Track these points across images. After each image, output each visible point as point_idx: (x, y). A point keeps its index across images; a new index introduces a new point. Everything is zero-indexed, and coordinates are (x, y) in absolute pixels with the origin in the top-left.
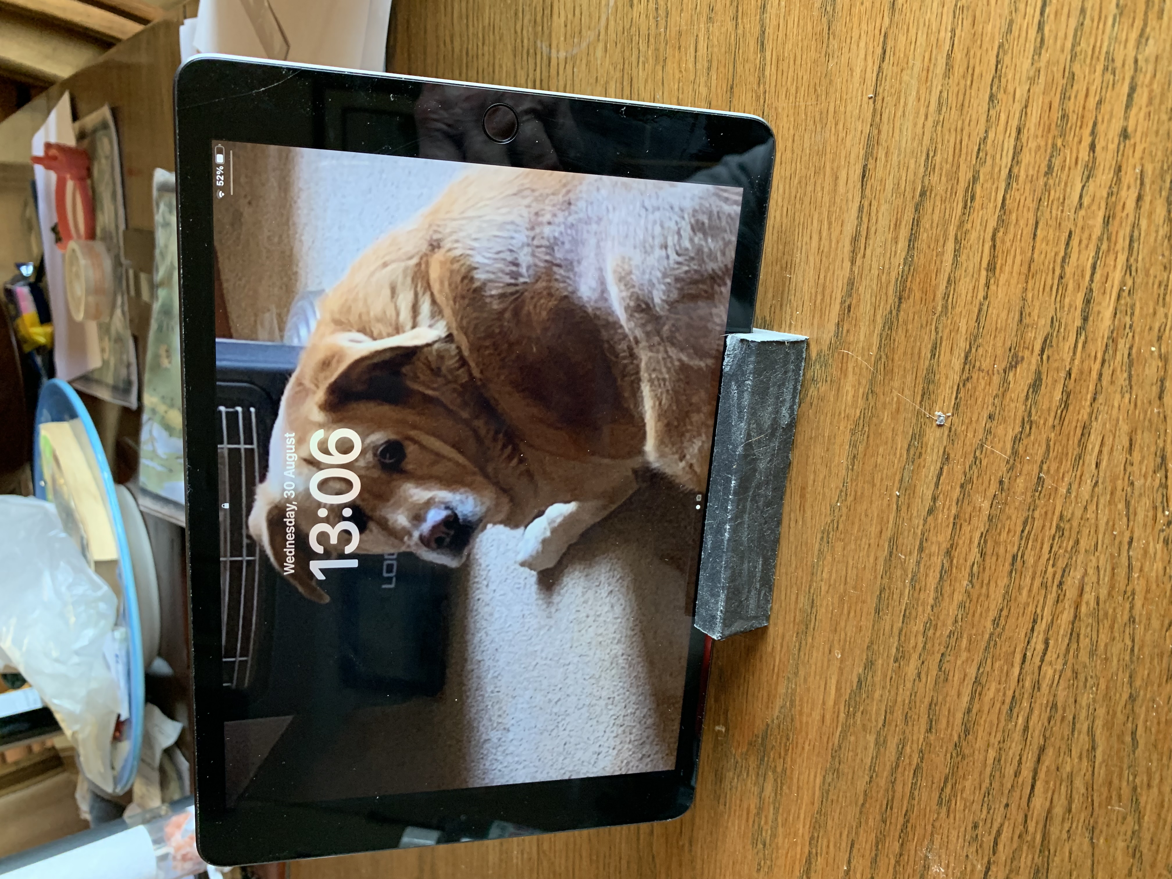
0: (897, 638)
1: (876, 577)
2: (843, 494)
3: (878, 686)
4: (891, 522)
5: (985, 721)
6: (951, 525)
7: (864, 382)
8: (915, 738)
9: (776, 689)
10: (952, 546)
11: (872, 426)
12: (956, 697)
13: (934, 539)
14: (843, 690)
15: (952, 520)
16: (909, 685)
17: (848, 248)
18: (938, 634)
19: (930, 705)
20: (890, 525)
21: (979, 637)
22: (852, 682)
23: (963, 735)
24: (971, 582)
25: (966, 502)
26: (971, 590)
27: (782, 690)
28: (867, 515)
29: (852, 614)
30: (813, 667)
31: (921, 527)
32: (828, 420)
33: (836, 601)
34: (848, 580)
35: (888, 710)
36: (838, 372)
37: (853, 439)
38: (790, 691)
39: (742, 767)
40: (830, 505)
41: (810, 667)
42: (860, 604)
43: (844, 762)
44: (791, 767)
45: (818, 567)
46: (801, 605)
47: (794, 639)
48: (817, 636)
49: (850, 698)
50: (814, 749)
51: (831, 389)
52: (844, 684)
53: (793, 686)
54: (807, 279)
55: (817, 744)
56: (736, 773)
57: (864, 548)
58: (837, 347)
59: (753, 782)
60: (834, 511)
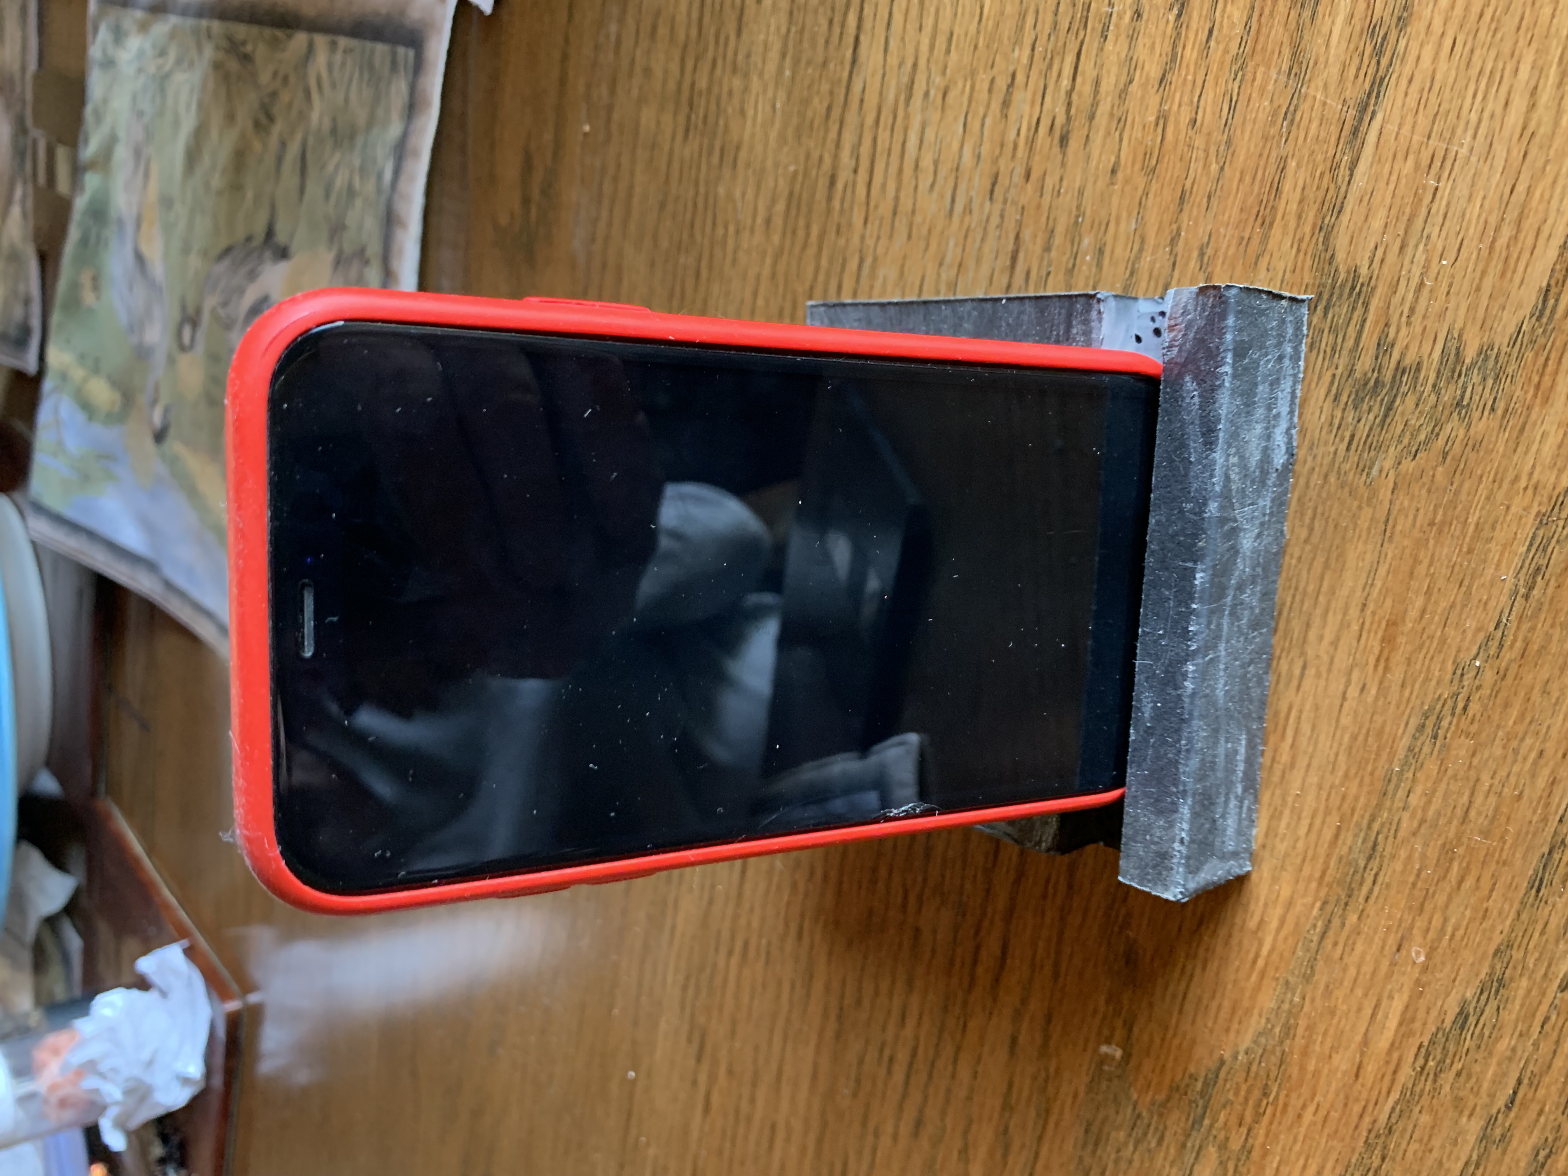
1: (1545, 820)
2: (1494, 644)
3: (1508, 1031)
9: (1253, 997)
14: (1417, 1025)
22: (1443, 1012)
27: (1267, 1000)
28: (1545, 692)
29: (1469, 883)
30: (1352, 971)
32: (1483, 491)
33: (1433, 853)
34: (1472, 814)
35: (1526, 1081)
36: (1526, 392)
37: (1541, 533)
38: (1286, 1006)
39: (1149, 1126)
40: (1454, 662)
41: (1345, 970)
42: (1493, 866)
43: (1393, 1159)
44: (1263, 1145)
45: (1400, 780)
46: (1345, 850)
47: (1315, 912)
48: (1372, 914)
49: (1432, 1042)
50: (1325, 1121)
51: (1502, 428)
52: (1421, 1014)
53: (1297, 999)
54: (1482, 193)
55: (1334, 1115)
56: (1134, 1134)
57: (1525, 759)
58: (1533, 342)
59: (1171, 1157)
60: (1462, 675)
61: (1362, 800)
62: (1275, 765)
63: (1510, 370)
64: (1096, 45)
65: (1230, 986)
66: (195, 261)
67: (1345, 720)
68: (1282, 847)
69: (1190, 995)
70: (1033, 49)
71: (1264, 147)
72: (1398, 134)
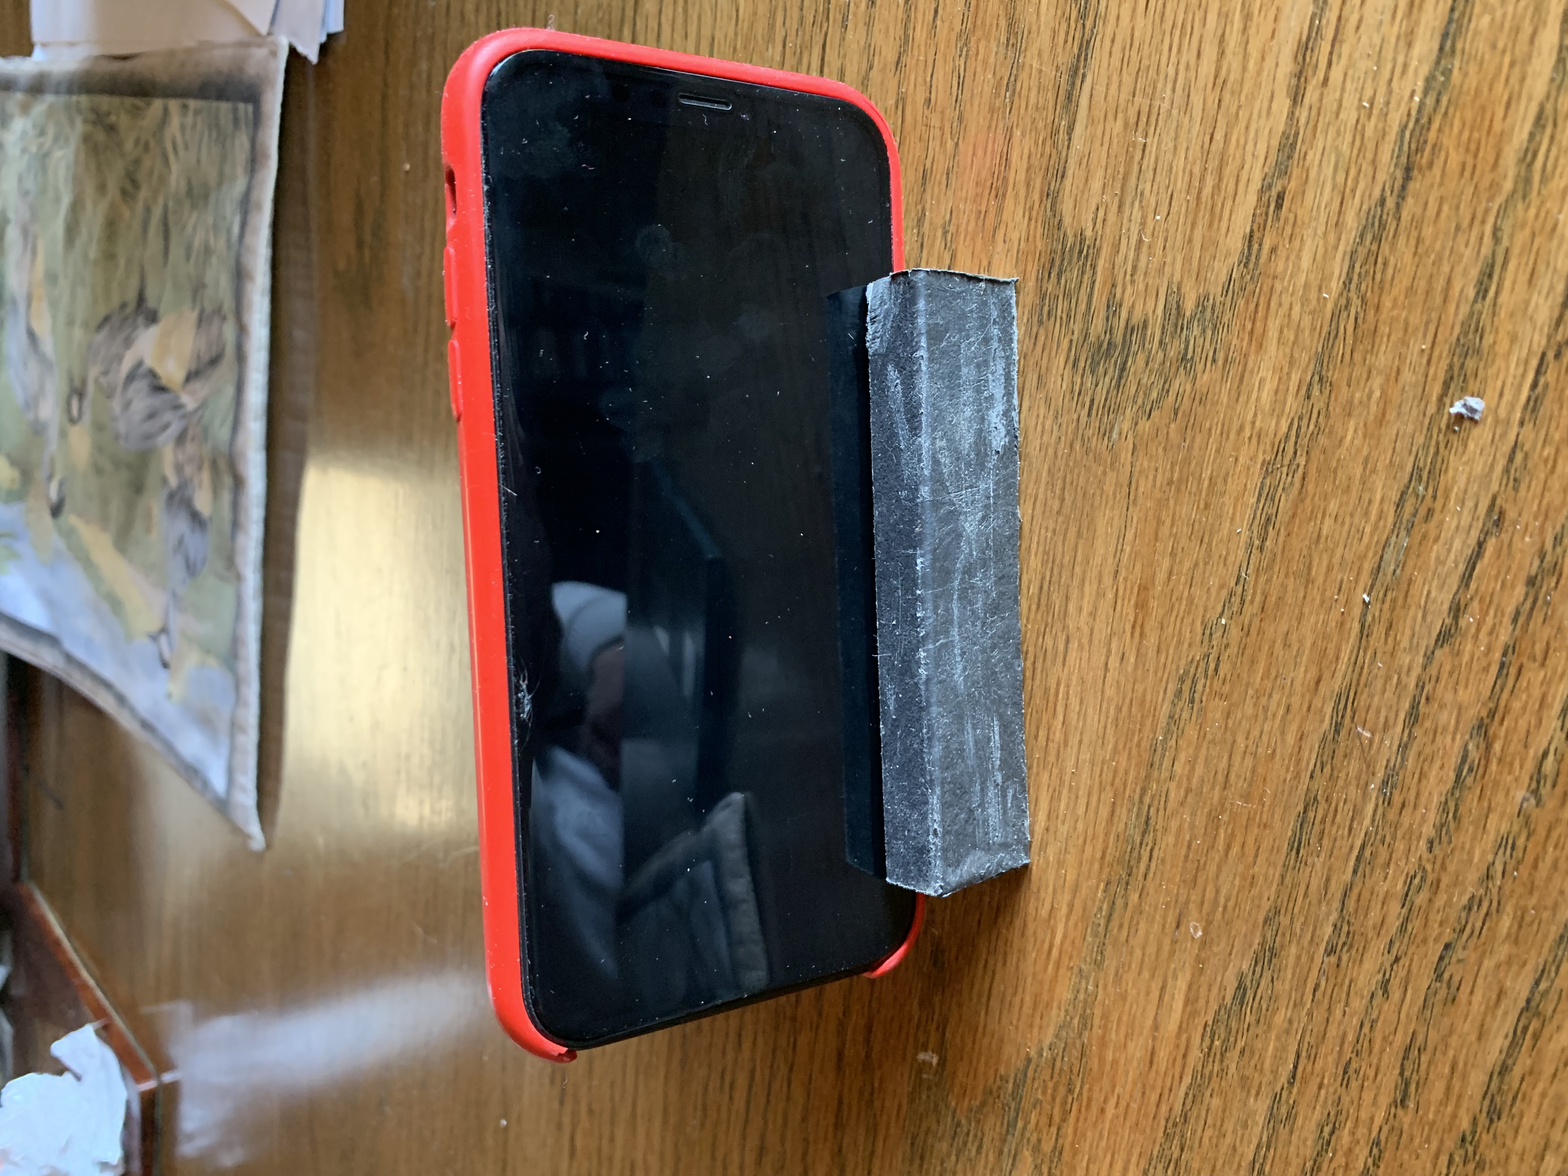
0: (1336, 905)
1: (1297, 776)
2: (1236, 600)
3: (1283, 1002)
4: (1345, 656)
5: (1543, 1095)
6: (1494, 669)
7: (1304, 357)
8: (1364, 1115)
9: (1051, 990)
10: (1492, 714)
11: (1316, 453)
12: (1473, 1037)
13: (1449, 697)
14: (1202, 1002)
15: (1497, 655)
16: (1358, 1004)
17: (1287, 67)
18: (1441, 900)
19: (1408, 1049)
20: (1342, 666)
21: (1546, 915)
22: (1222, 988)
23: (1483, 1120)
24: (1536, 792)
25: (1538, 617)
26: (1536, 813)
27: (1064, 993)
28: (1286, 645)
29: (1235, 850)
30: (1138, 952)
31: (1416, 671)
32: (1213, 446)
33: (1200, 820)
34: (1233, 777)
35: (1304, 1054)
36: (1242, 340)
37: (1268, 481)
38: (1081, 996)
39: (968, 1134)
40: (1203, 622)
41: (1131, 953)
42: (1256, 831)
43: (1191, 1149)
44: (1073, 1144)
45: (1164, 750)
46: (1122, 826)
47: (1100, 894)
48: (1151, 891)
49: (1215, 1021)
50: (1126, 1114)
51: (1224, 378)
52: (1203, 992)
53: (1090, 988)
54: (1185, 145)
55: (1134, 1106)
56: (955, 1144)
57: (1274, 715)
58: (1243, 289)
59: (990, 1167)
60: (1211, 634)
61: (1132, 773)
62: (1051, 744)
63: (1225, 320)
64: (838, 36)
65: (1029, 979)
66: (78, 333)
67: (1110, 692)
68: (1064, 829)
69: (994, 992)
70: (784, 46)
71: (991, 119)
72: (1107, 94)
